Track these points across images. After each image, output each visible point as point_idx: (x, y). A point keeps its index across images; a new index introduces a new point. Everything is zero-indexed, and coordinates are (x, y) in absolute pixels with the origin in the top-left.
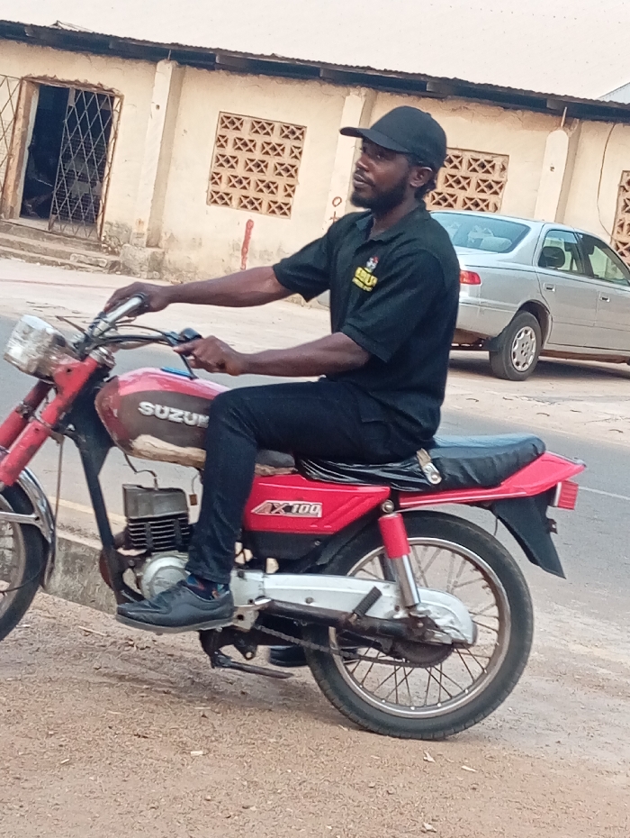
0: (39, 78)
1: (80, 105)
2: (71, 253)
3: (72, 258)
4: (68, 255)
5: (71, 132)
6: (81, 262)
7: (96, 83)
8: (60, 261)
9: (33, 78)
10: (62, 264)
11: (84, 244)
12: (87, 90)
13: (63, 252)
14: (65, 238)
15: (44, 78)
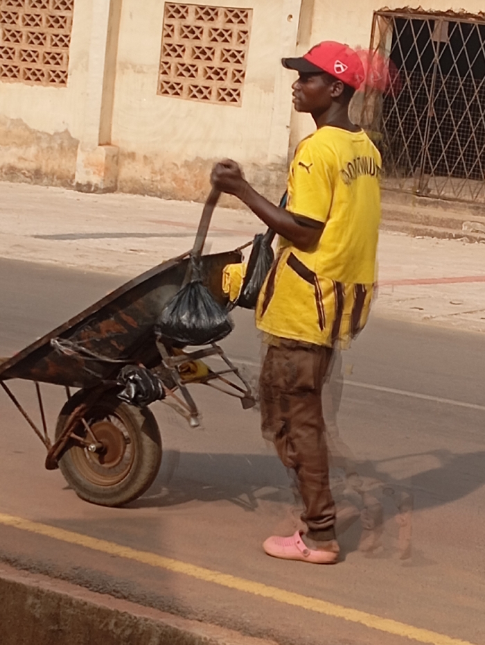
0: (398, 10)
1: (456, 41)
2: (463, 222)
3: (465, 228)
4: (459, 224)
5: (445, 73)
6: (477, 231)
7: (476, 12)
8: (454, 232)
9: (390, 11)
10: (458, 236)
11: (470, 208)
12: (464, 21)
13: (452, 220)
14: (443, 201)
15: (404, 10)
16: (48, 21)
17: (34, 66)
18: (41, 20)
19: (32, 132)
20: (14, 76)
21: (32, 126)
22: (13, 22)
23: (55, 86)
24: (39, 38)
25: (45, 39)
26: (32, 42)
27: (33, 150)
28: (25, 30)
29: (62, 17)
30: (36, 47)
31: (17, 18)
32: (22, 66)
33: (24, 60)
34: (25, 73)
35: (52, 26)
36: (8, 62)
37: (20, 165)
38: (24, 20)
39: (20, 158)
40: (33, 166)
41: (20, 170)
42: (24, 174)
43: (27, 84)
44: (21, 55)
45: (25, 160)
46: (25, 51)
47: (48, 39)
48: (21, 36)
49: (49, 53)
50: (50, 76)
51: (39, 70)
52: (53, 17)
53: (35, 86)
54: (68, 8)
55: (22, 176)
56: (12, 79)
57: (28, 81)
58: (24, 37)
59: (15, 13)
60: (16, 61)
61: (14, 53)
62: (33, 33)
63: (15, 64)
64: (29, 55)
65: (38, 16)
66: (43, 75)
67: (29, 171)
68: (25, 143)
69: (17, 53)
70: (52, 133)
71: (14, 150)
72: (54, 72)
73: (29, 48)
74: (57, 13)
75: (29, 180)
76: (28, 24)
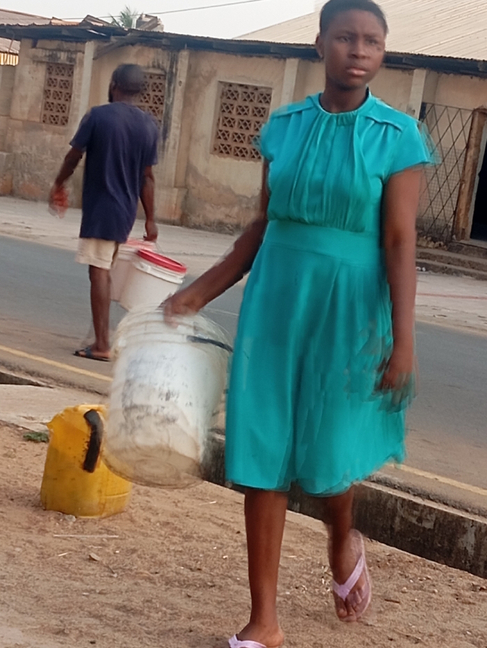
9: (485, 109)
16: (253, 111)
17: (242, 146)
18: (248, 111)
19: (237, 196)
20: (228, 153)
21: (237, 192)
22: (230, 112)
23: (254, 161)
24: (246, 125)
25: (250, 125)
26: (241, 128)
27: (236, 209)
28: (237, 118)
29: (263, 109)
30: (244, 131)
31: (233, 109)
32: (234, 145)
33: (235, 141)
34: (235, 151)
35: (255, 115)
36: (224, 142)
37: (227, 221)
38: (237, 110)
39: (227, 216)
40: (235, 221)
41: (226, 225)
42: (228, 228)
43: (236, 159)
44: (233, 137)
45: (230, 217)
46: (236, 134)
47: (252, 125)
48: (234, 123)
49: (252, 136)
50: (251, 153)
51: (244, 149)
52: (256, 108)
53: (241, 161)
54: (268, 102)
55: (227, 229)
56: (226, 155)
57: (237, 157)
58: (236, 123)
59: (232, 105)
60: (230, 141)
61: (228, 135)
62: (242, 120)
63: (229, 144)
64: (238, 137)
65: (247, 107)
66: (247, 152)
67: (232, 226)
68: (231, 205)
69: (231, 136)
70: (250, 197)
71: (223, 209)
72: (254, 150)
73: (239, 132)
74: (260, 106)
75: (231, 232)
76: (240, 114)
